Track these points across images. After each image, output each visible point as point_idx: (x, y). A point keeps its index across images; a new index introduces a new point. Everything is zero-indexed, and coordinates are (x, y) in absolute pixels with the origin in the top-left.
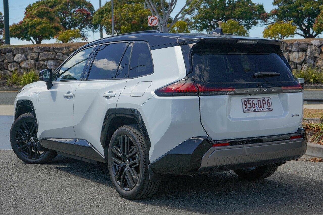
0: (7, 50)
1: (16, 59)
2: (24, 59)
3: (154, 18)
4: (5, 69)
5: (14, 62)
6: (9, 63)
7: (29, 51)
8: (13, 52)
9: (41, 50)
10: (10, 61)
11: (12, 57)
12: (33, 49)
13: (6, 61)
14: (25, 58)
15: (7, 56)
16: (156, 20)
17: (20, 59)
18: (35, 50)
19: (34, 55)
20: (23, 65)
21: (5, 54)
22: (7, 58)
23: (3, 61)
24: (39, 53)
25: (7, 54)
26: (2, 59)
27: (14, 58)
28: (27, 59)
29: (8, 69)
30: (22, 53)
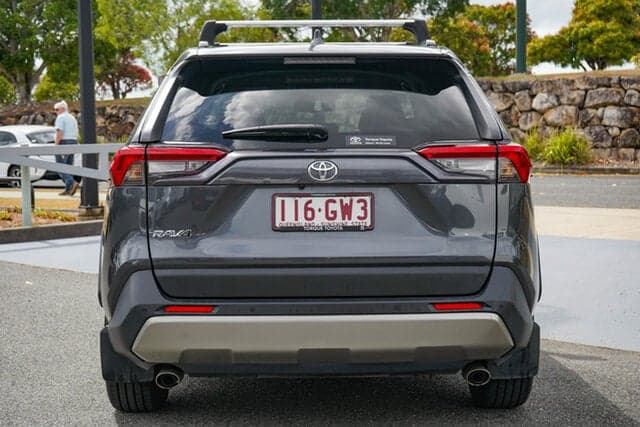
0: (518, 85)
1: (536, 104)
2: (553, 105)
4: (513, 127)
5: (533, 110)
6: (521, 112)
7: (565, 88)
8: (530, 89)
9: (591, 84)
10: (523, 108)
11: (528, 100)
12: (573, 81)
13: (516, 108)
14: (555, 101)
15: (518, 97)
17: (546, 106)
18: (578, 84)
19: (574, 95)
20: (551, 116)
21: (514, 93)
22: (517, 103)
23: (510, 109)
24: (586, 91)
25: (517, 94)
26: (508, 105)
27: (531, 102)
28: (560, 104)
29: (518, 126)
30: (549, 92)
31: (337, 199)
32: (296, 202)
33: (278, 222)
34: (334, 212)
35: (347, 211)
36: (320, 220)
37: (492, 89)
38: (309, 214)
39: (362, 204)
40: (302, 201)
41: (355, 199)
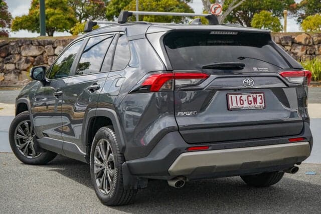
0: (46, 42)
1: (57, 52)
3: (218, 6)
4: (45, 64)
5: (55, 55)
6: (49, 56)
8: (53, 44)
10: (49, 54)
11: (53, 50)
13: (46, 54)
15: (47, 48)
16: (220, 9)
21: (44, 46)
22: (47, 51)
23: (42, 54)
25: (46, 47)
26: (41, 52)
27: (54, 51)
29: (47, 64)
31: (251, 95)
32: (236, 97)
33: (231, 107)
34: (251, 101)
35: (255, 100)
36: (246, 105)
37: (32, 44)
38: (242, 101)
39: (260, 97)
40: (238, 96)
41: (258, 95)
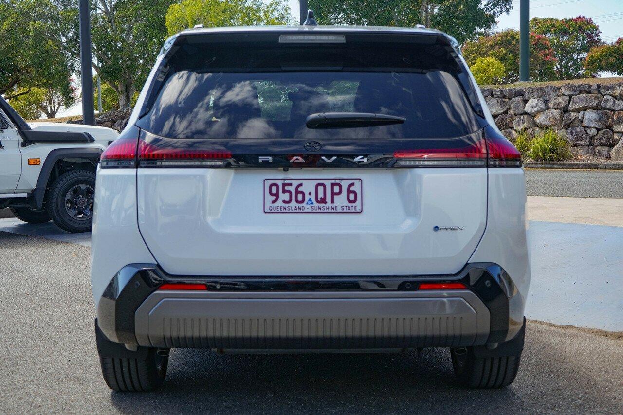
0: (513, 92)
2: (542, 109)
5: (526, 113)
6: (515, 115)
7: (552, 94)
8: (523, 95)
9: (574, 90)
10: (517, 112)
11: (522, 104)
12: (559, 88)
13: (511, 112)
14: (543, 106)
15: (512, 103)
17: (536, 109)
18: (563, 91)
19: (560, 100)
20: (540, 119)
21: (511, 99)
22: (512, 107)
23: (506, 112)
24: (570, 97)
25: (513, 99)
26: (505, 109)
27: (525, 106)
28: (548, 108)
30: (539, 97)
